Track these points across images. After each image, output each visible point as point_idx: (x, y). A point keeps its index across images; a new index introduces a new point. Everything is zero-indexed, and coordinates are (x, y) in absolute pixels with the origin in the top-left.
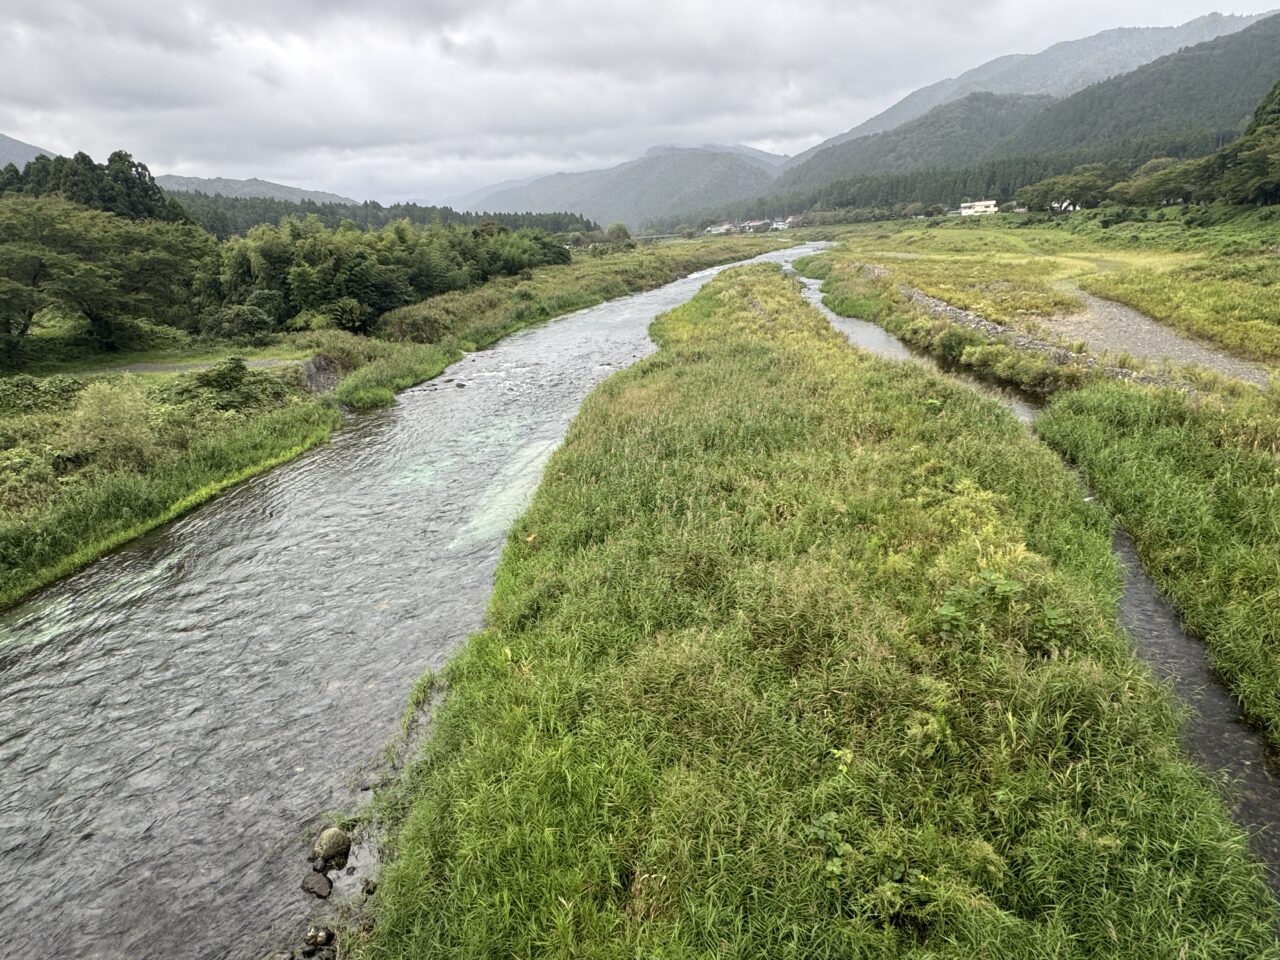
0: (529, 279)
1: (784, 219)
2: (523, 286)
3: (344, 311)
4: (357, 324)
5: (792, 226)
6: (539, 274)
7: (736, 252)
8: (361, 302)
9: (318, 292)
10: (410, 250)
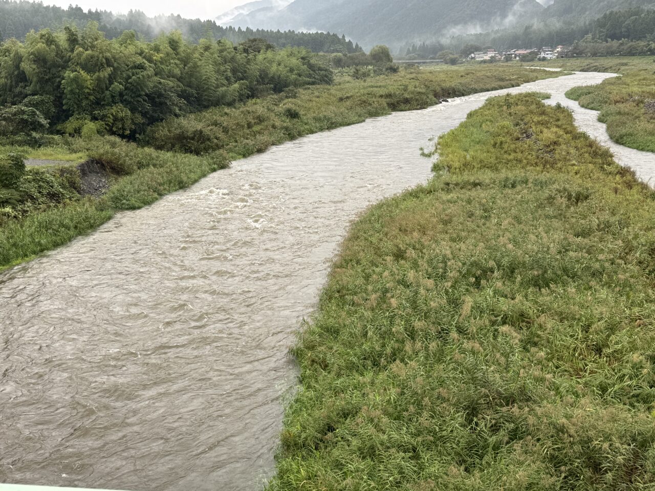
0: (295, 97)
1: (553, 47)
2: (288, 104)
3: (116, 119)
4: (128, 132)
5: (561, 56)
6: (304, 94)
7: (502, 80)
8: (133, 110)
9: (92, 98)
10: (185, 61)
